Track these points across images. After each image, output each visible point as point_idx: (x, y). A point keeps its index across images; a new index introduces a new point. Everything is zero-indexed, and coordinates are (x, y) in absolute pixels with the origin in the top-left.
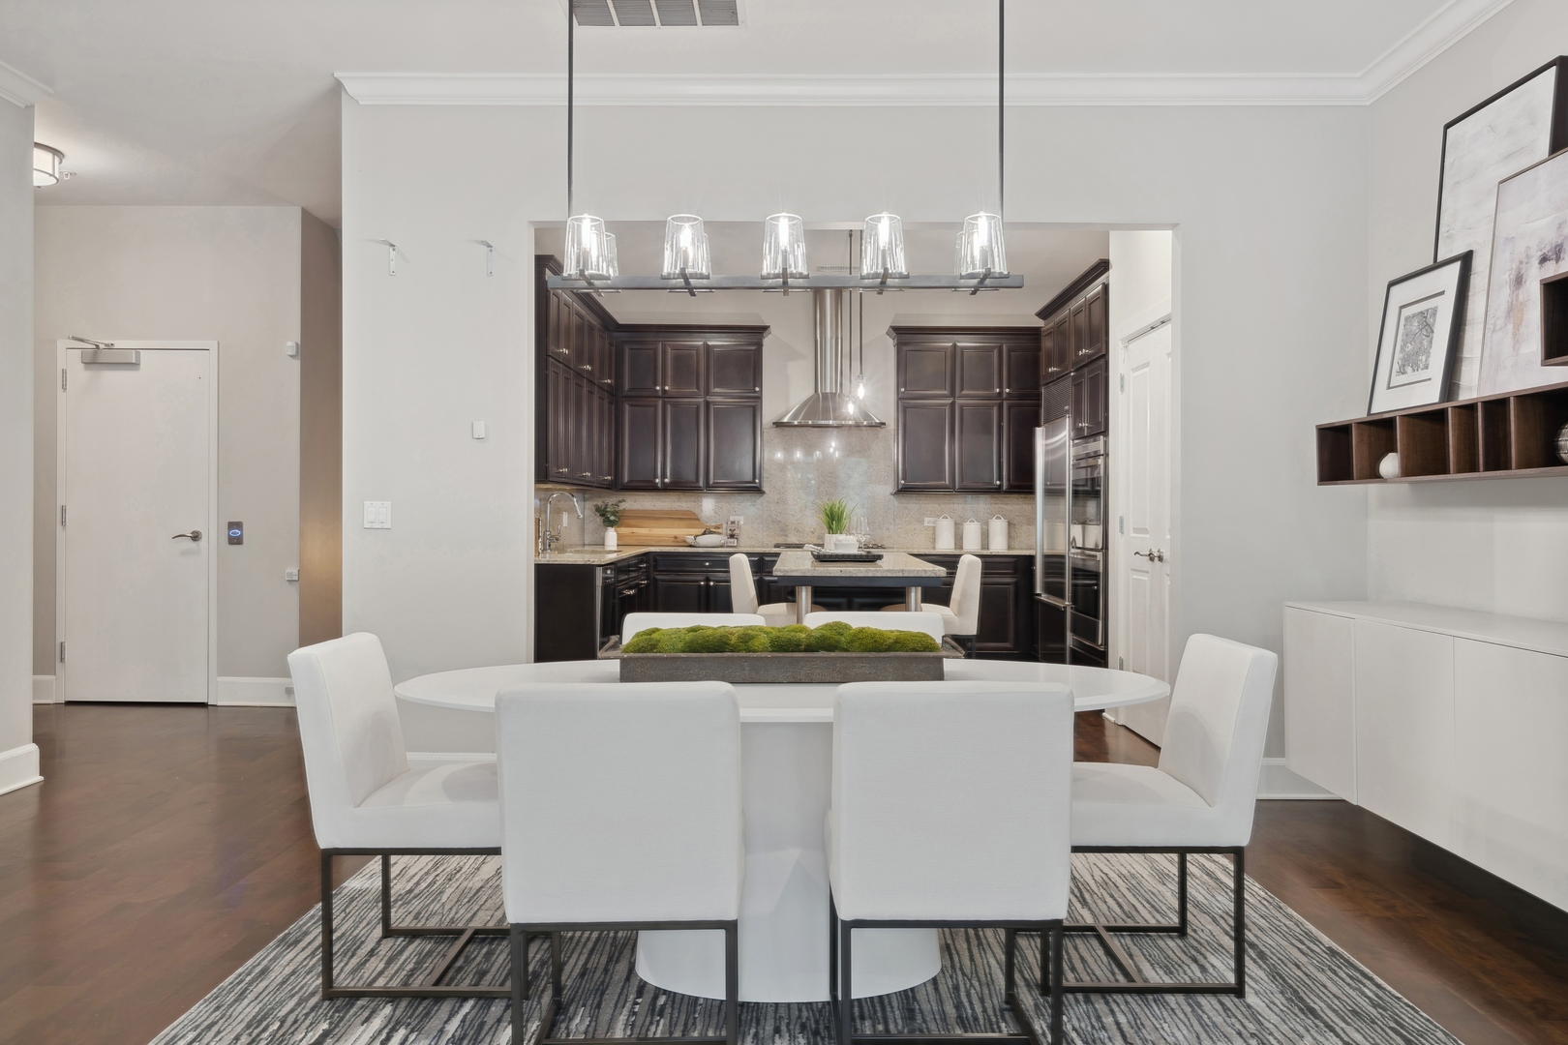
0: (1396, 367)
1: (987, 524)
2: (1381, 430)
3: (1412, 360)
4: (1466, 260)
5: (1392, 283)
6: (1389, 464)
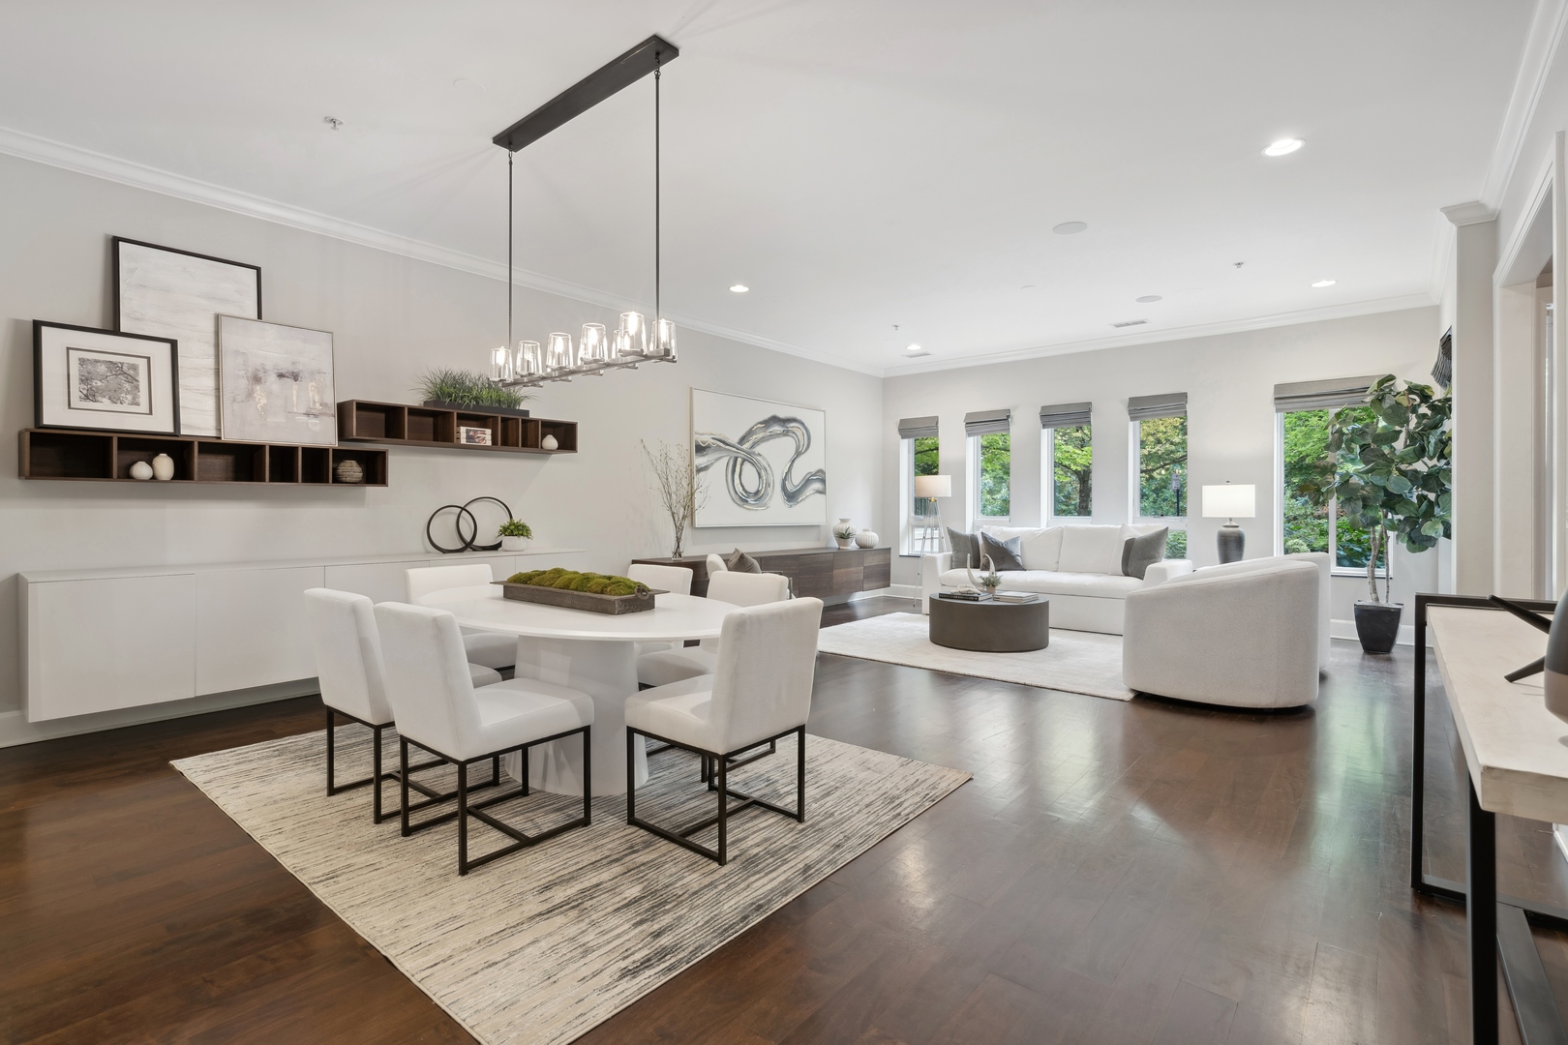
0: (75, 393)
4: (173, 344)
5: (40, 324)
6: (141, 469)
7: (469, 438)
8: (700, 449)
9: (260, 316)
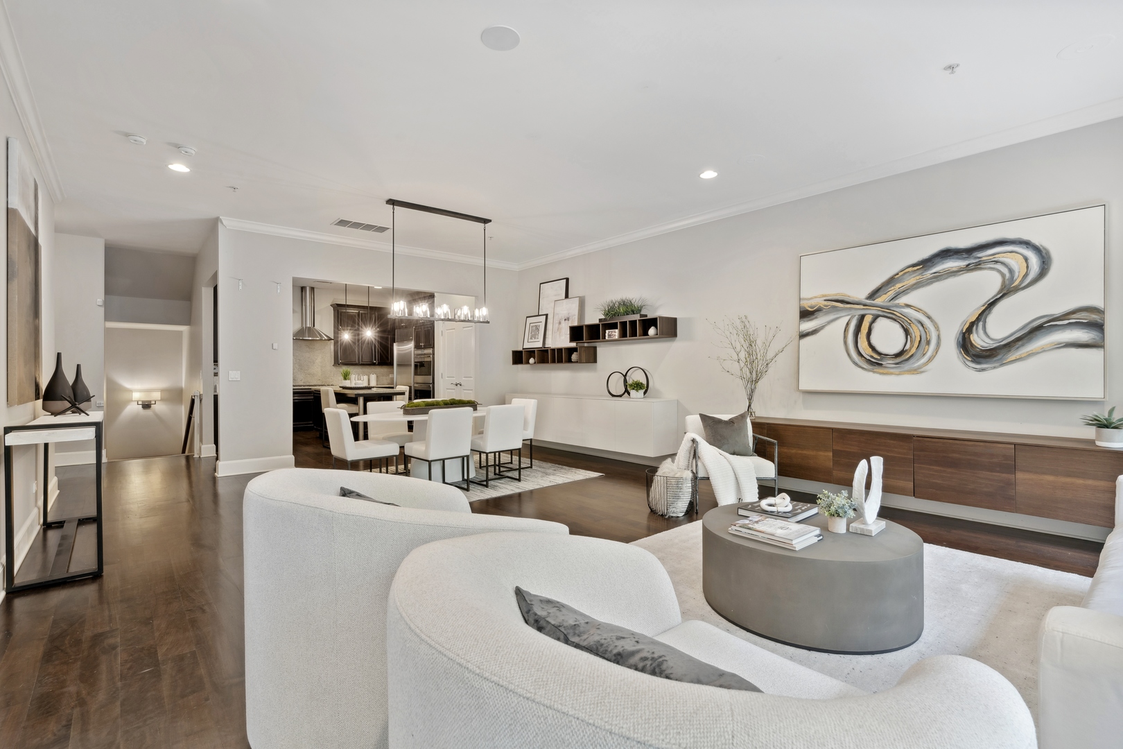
0: (529, 337)
1: (369, 376)
2: (531, 353)
3: (534, 336)
4: (547, 315)
5: (527, 317)
6: (532, 361)
7: (609, 336)
8: (805, 314)
9: (567, 296)
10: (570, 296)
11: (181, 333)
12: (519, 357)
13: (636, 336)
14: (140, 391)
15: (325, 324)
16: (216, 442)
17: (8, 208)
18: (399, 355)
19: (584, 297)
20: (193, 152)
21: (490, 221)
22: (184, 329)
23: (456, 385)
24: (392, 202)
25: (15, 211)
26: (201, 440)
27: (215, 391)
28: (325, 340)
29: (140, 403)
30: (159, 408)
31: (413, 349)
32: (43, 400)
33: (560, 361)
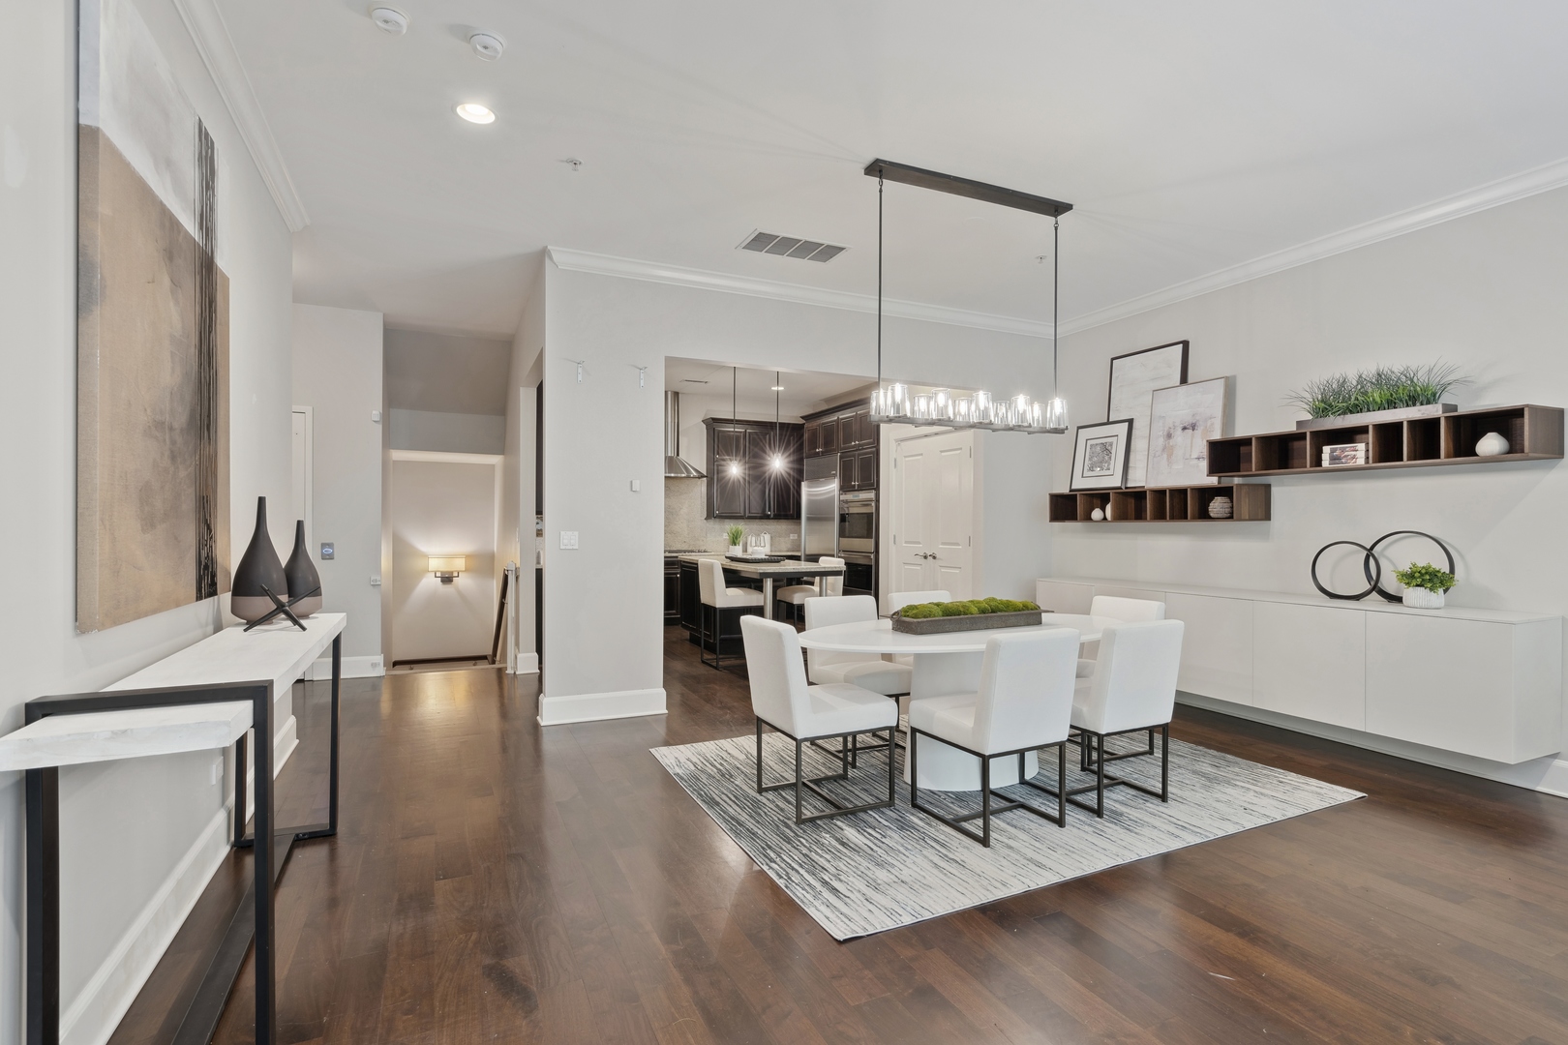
0: (1086, 468)
2: (1100, 497)
3: (1099, 465)
4: (1131, 422)
5: (1079, 428)
6: (1097, 514)
7: (1334, 459)
9: (1184, 380)
10: (1190, 379)
11: (492, 467)
12: (1066, 507)
13: (1402, 460)
14: (439, 557)
15: (695, 455)
16: (539, 649)
17: (78, 126)
18: (810, 503)
19: (1234, 377)
20: (499, 47)
21: (1068, 207)
22: (495, 460)
23: (925, 557)
24: (878, 169)
25: (94, 132)
26: (517, 644)
27: (538, 563)
28: (694, 477)
29: (439, 574)
30: (463, 582)
31: (836, 493)
32: (233, 595)
33: (1181, 515)
